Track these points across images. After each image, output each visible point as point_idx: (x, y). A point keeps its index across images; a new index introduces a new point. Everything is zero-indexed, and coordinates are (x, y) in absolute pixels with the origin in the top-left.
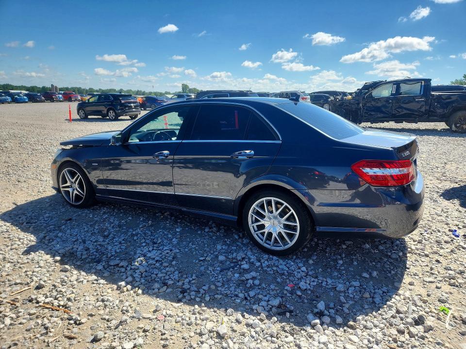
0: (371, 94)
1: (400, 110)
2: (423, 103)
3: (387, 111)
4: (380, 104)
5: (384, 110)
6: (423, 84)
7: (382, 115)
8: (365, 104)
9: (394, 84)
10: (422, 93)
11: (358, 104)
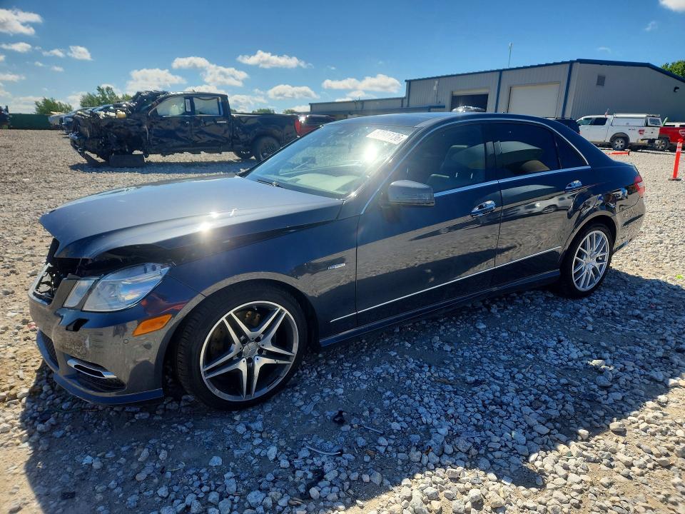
0: (156, 111)
1: (201, 136)
2: (226, 127)
3: (185, 137)
4: (172, 127)
5: (180, 135)
6: (220, 101)
7: (179, 143)
8: (151, 126)
9: (185, 98)
10: (222, 113)
11: (140, 125)
